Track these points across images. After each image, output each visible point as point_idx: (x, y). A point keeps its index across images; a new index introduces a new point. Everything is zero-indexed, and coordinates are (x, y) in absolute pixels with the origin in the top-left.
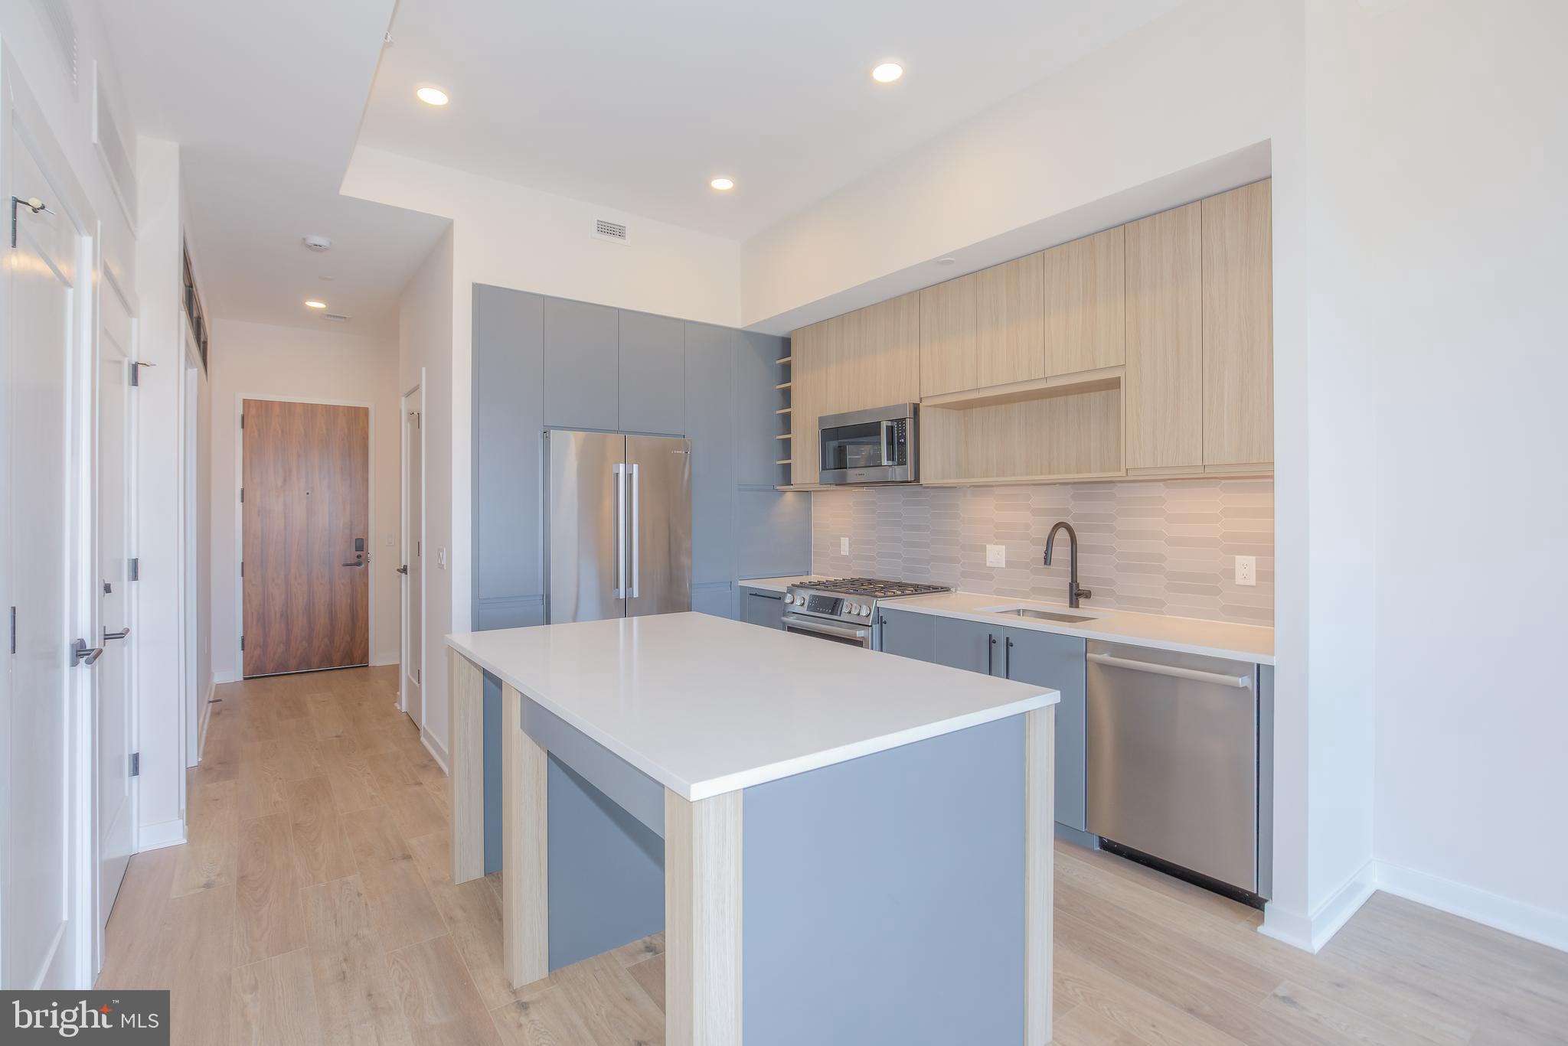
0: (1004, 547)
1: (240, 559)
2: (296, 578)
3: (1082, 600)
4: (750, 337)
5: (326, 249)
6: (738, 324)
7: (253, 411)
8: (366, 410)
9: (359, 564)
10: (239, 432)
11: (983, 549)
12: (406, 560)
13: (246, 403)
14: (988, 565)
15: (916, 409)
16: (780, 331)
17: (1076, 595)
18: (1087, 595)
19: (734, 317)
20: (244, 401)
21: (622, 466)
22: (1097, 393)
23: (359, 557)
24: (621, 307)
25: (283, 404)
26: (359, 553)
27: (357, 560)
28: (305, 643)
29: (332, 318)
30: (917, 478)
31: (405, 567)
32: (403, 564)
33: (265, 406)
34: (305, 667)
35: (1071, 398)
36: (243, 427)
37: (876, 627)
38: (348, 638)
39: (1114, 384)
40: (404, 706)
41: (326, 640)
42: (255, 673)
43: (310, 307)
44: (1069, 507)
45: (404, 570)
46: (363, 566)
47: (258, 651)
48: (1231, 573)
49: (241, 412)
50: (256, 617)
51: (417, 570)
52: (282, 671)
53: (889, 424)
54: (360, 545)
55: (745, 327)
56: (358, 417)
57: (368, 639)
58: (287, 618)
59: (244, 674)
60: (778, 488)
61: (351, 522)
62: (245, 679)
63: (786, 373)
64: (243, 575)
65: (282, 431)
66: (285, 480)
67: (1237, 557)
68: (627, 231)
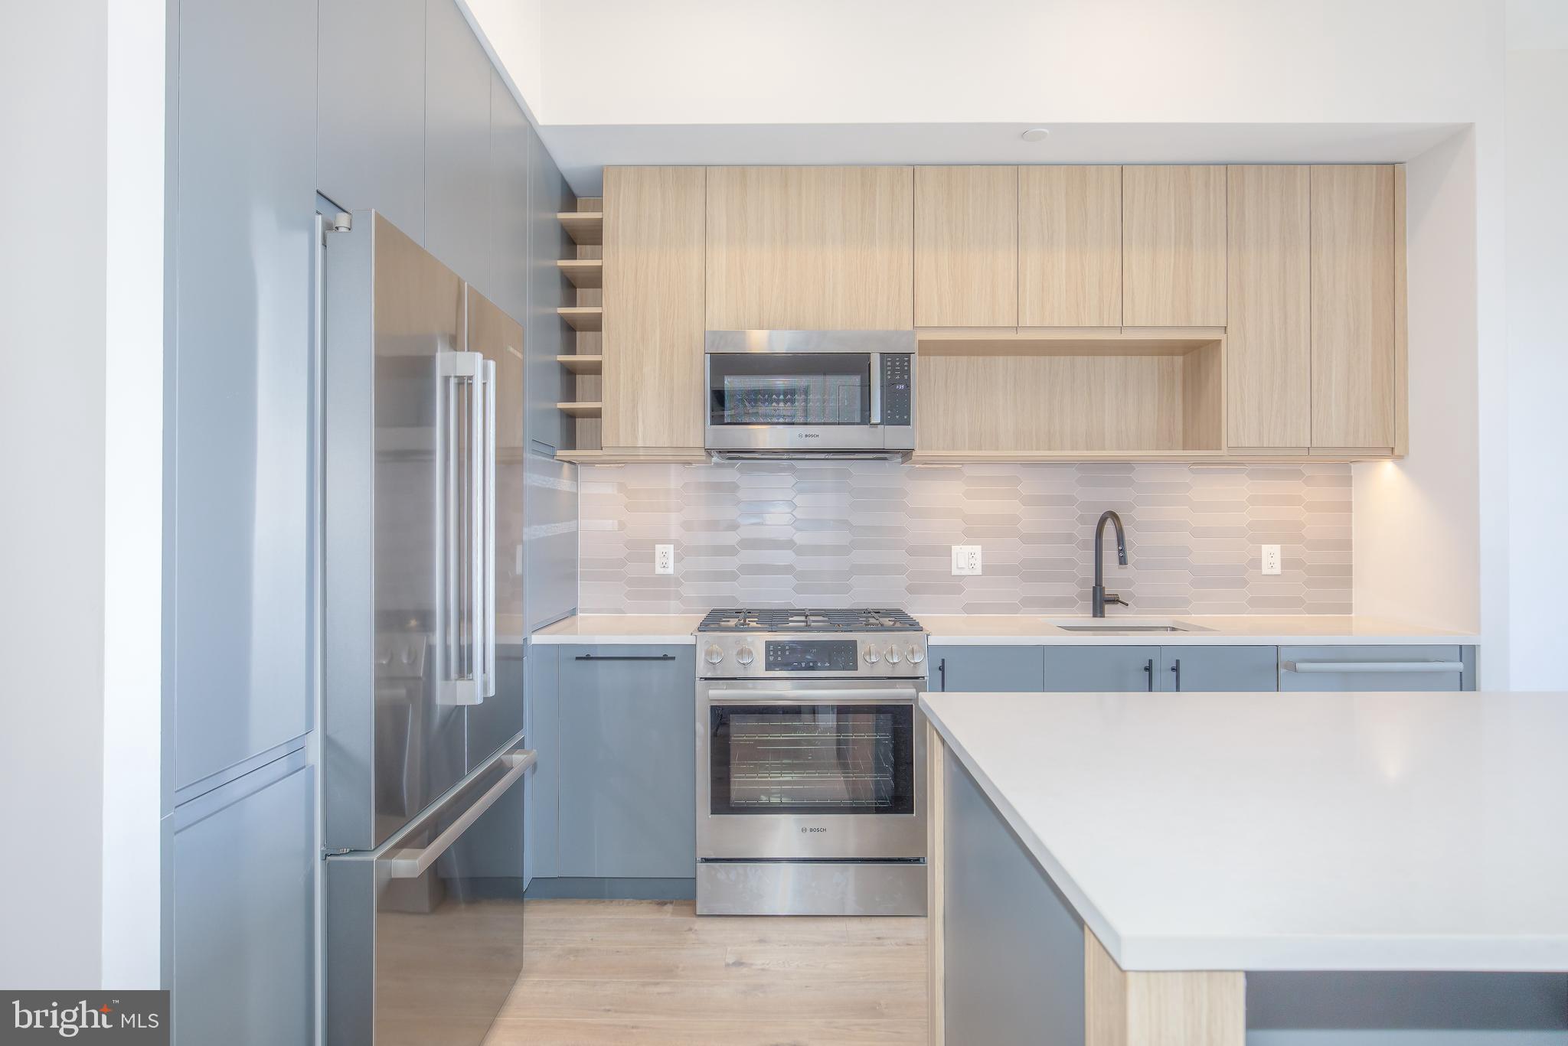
0: (979, 547)
3: (1107, 607)
11: (948, 552)
14: (955, 572)
17: (1101, 601)
18: (1116, 601)
22: (1113, 358)
35: (1080, 360)
44: (1075, 494)
48: (1256, 563)
67: (1263, 546)
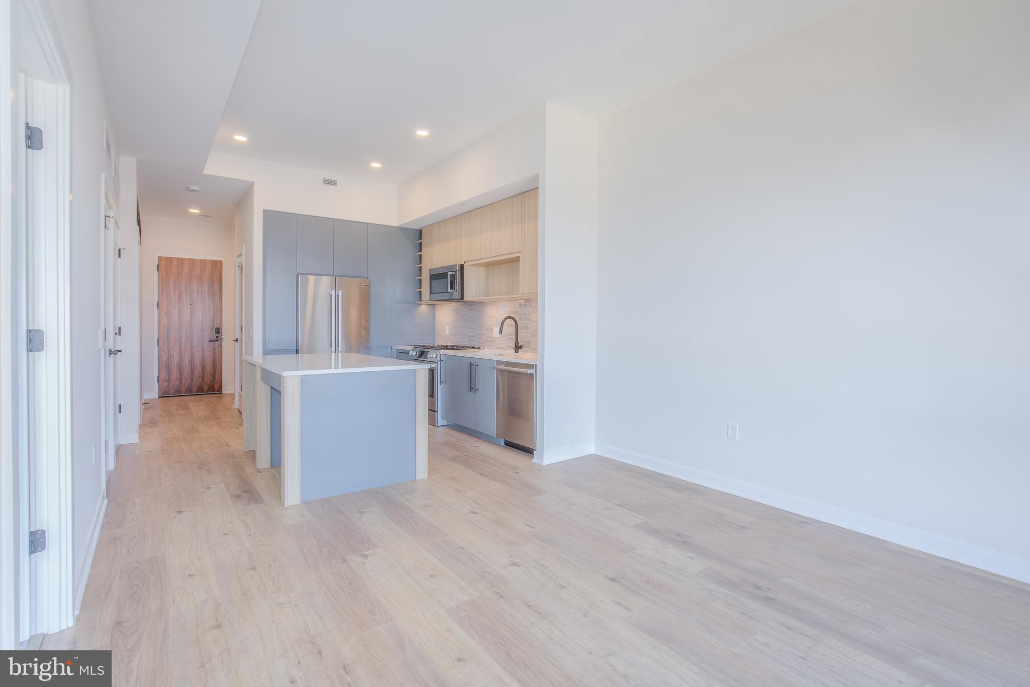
1: (156, 337)
2: (185, 347)
3: (519, 350)
4: (402, 230)
5: (198, 191)
6: (396, 224)
7: (163, 263)
8: (221, 262)
9: (217, 341)
10: (156, 273)
12: (238, 336)
13: (160, 258)
15: (462, 267)
16: (418, 227)
17: (518, 348)
18: (521, 347)
19: (394, 221)
20: (159, 257)
21: (334, 292)
22: (513, 263)
23: (217, 337)
24: (335, 218)
25: (178, 259)
26: (217, 335)
27: (216, 339)
28: (189, 380)
29: (203, 216)
30: (462, 298)
31: (237, 339)
32: (236, 338)
33: (169, 260)
34: (189, 392)
36: (158, 270)
37: (439, 363)
38: (211, 378)
39: (517, 260)
40: (236, 406)
41: (200, 379)
42: (164, 395)
43: (191, 212)
45: (237, 340)
46: (219, 342)
47: (166, 384)
49: (157, 263)
50: (165, 366)
51: (241, 340)
52: (178, 394)
53: (451, 273)
54: (218, 331)
55: (400, 225)
56: (217, 266)
57: (222, 379)
58: (180, 368)
59: (159, 395)
60: (417, 302)
61: (213, 319)
62: (159, 397)
63: (420, 247)
64: (158, 345)
65: (178, 272)
66: (179, 298)
68: (338, 183)
